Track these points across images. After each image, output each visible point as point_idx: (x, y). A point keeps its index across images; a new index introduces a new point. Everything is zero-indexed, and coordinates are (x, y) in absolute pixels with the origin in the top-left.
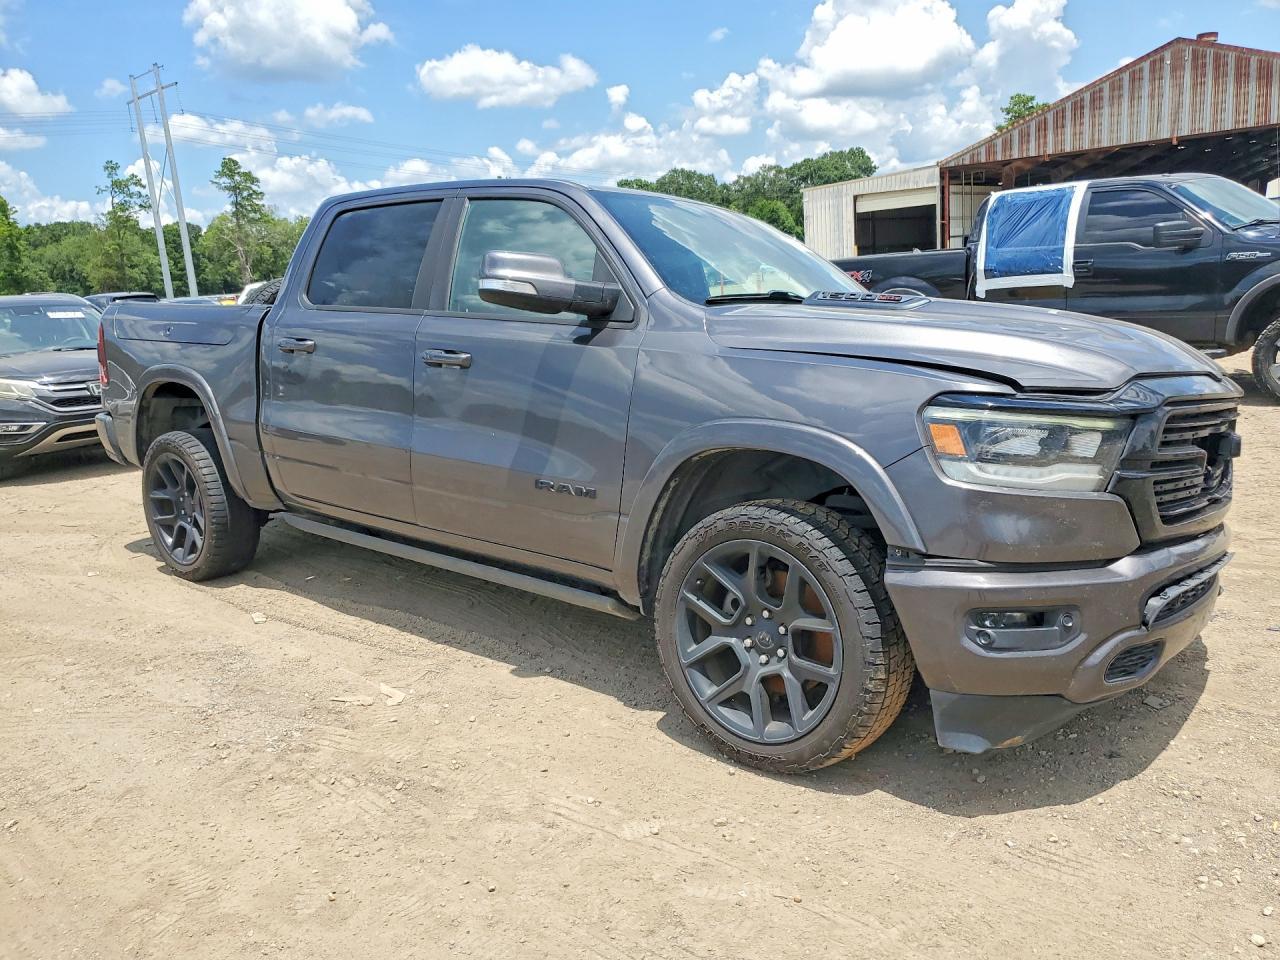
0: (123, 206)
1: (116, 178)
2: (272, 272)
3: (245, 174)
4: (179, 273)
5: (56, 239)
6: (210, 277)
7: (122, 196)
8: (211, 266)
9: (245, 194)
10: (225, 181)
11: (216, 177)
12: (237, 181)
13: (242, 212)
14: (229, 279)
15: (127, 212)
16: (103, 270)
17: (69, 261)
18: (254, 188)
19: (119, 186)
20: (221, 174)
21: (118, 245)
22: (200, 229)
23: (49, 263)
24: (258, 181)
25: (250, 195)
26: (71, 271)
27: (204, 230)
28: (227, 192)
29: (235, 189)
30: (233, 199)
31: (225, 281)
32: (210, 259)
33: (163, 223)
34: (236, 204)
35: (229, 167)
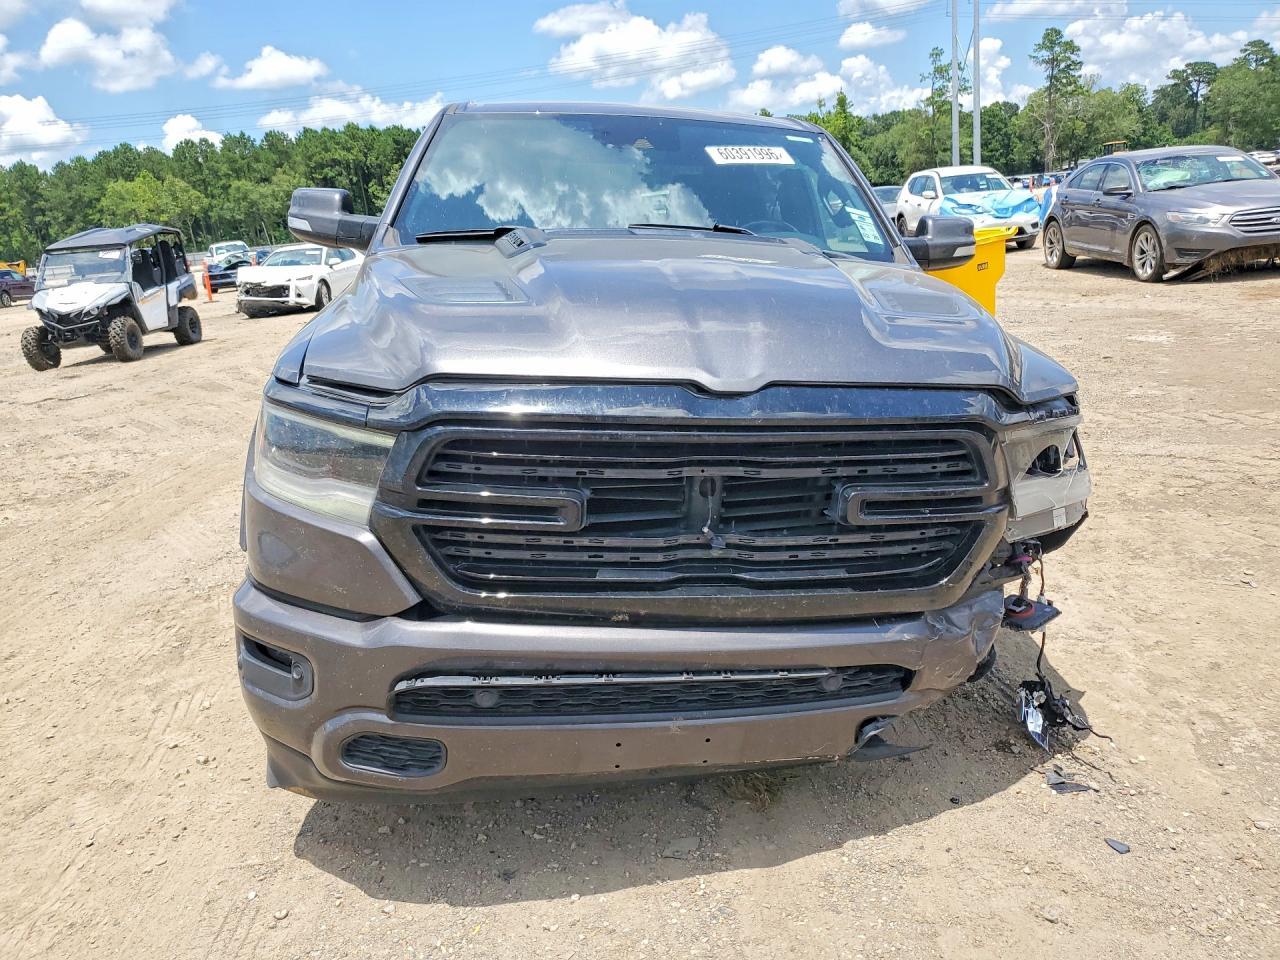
0: (941, 92)
1: (938, 64)
2: (1082, 148)
3: (1067, 43)
4: (990, 154)
5: (887, 127)
6: (1016, 158)
7: (941, 81)
8: (1020, 145)
9: (1063, 65)
10: (1045, 54)
11: (1035, 51)
12: (1058, 52)
13: (1056, 86)
14: (1038, 158)
15: (944, 97)
16: (914, 155)
17: (893, 148)
18: (1073, 57)
19: (940, 71)
20: (1041, 47)
21: (931, 130)
22: (1018, 108)
23: (877, 150)
24: (1079, 50)
25: (1068, 66)
26: (893, 157)
27: (1022, 108)
28: (1044, 65)
29: (1053, 62)
30: (1049, 72)
31: (1034, 160)
32: (1020, 138)
33: (982, 104)
34: (1051, 78)
35: (1052, 38)
